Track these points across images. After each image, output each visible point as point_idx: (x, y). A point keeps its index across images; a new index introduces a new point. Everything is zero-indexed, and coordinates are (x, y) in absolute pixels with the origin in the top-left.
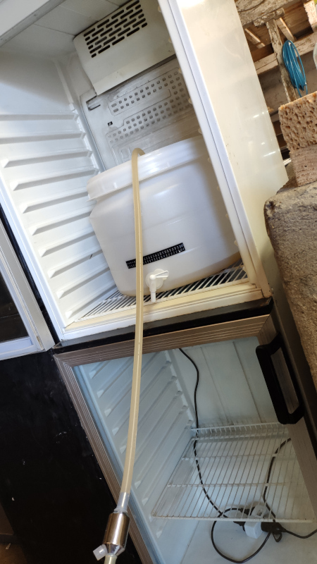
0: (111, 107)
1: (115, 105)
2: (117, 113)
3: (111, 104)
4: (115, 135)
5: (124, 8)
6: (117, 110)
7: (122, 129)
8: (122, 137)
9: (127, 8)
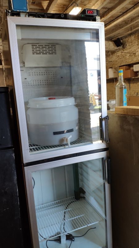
0: (28, 73)
1: (30, 73)
2: (30, 76)
3: (28, 72)
4: (26, 83)
5: (50, 45)
6: (30, 75)
7: (30, 82)
8: (29, 85)
9: (51, 46)
